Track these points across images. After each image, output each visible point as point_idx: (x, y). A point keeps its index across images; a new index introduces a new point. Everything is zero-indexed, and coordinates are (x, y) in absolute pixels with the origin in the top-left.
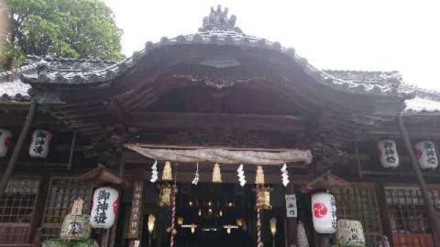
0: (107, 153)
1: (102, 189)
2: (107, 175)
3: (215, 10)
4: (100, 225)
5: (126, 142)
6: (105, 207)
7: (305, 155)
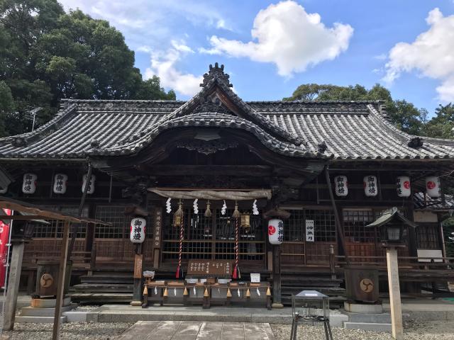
0: (136, 194)
1: (137, 219)
2: (139, 211)
3: (214, 66)
4: (138, 241)
5: (149, 187)
6: (139, 230)
7: (267, 193)
